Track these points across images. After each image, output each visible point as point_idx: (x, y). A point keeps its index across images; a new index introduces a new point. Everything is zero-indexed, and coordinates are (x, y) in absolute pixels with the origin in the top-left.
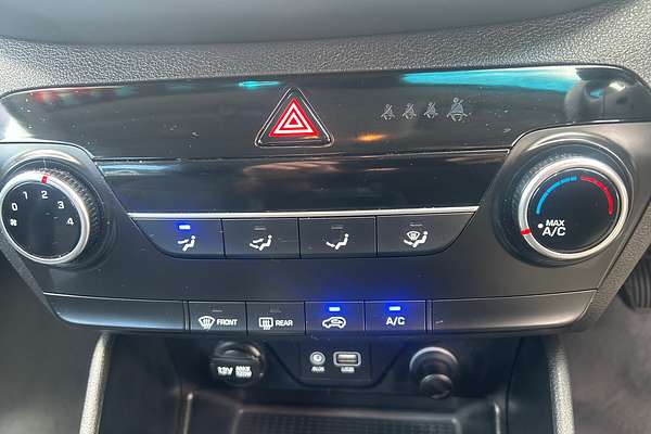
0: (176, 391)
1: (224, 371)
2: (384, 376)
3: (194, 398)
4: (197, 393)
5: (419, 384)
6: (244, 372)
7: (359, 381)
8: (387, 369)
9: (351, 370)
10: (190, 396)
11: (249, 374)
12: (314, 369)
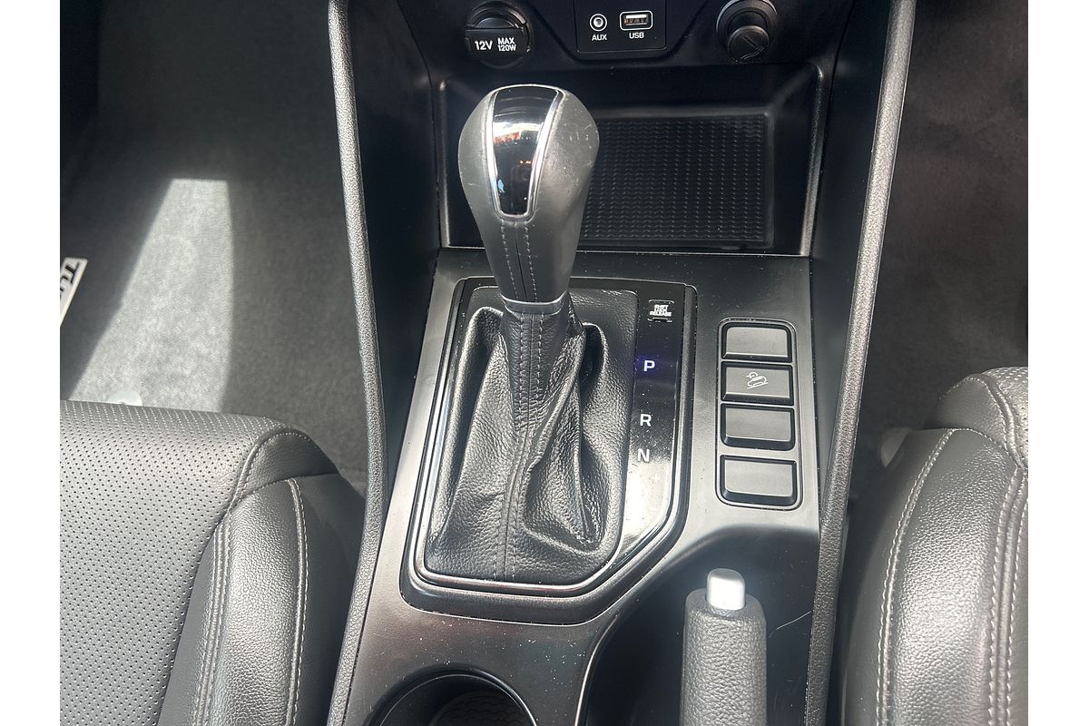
0: (425, 80)
1: (483, 45)
2: (681, 41)
3: (446, 87)
4: (449, 81)
5: (725, 47)
6: (507, 45)
7: (651, 51)
8: (686, 33)
9: (641, 36)
10: (442, 86)
11: (513, 48)
12: (594, 38)
